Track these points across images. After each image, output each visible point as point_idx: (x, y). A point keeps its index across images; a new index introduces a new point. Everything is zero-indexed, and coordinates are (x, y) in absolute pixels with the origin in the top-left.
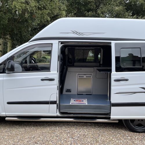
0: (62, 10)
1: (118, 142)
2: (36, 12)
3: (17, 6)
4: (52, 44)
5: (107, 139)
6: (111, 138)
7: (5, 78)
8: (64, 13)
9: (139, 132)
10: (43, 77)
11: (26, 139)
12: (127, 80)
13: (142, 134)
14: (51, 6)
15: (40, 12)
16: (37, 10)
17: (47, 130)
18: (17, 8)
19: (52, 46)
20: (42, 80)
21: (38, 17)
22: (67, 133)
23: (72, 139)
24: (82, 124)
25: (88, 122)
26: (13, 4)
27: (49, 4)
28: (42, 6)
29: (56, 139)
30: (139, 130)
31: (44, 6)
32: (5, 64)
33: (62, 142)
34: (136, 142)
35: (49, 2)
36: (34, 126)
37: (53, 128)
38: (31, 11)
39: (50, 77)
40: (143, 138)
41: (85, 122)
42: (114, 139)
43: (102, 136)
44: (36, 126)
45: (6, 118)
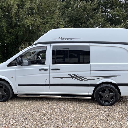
0: (61, 24)
1: (90, 112)
2: (41, 26)
3: (28, 23)
4: (46, 46)
5: (82, 110)
6: (85, 109)
7: (16, 69)
8: (62, 26)
9: (106, 106)
10: (41, 68)
11: (29, 109)
12: (59, 69)
13: (108, 107)
14: (52, 22)
15: (44, 26)
16: (42, 24)
17: (44, 103)
18: (28, 24)
19: (46, 48)
20: (40, 70)
21: (42, 29)
22: (56, 105)
23: (59, 110)
24: (68, 99)
25: (72, 98)
26: (26, 21)
27: (50, 20)
28: (46, 22)
29: (48, 109)
30: (106, 104)
31: (46, 21)
32: (16, 60)
33: (51, 111)
34: (102, 113)
35: (50, 19)
36: (36, 100)
37: (48, 102)
38: (37, 25)
39: (45, 68)
40: (108, 109)
41: (70, 98)
42: (87, 110)
43: (79, 108)
44: (38, 100)
45: (18, 95)
